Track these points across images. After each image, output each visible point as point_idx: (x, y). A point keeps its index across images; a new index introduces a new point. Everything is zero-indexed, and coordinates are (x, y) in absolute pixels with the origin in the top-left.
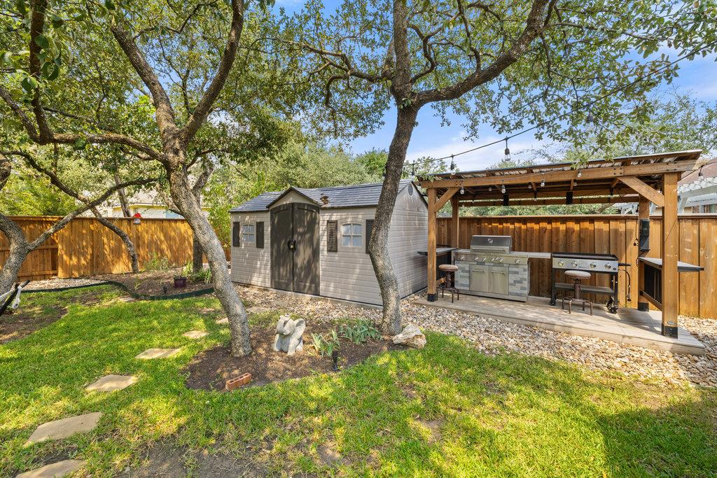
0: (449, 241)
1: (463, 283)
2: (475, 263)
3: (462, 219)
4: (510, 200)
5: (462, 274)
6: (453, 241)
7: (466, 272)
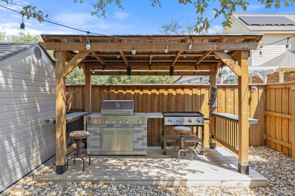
0: (83, 105)
1: (95, 145)
2: (106, 126)
3: (94, 87)
4: (132, 71)
5: (94, 137)
6: (86, 106)
7: (97, 134)
